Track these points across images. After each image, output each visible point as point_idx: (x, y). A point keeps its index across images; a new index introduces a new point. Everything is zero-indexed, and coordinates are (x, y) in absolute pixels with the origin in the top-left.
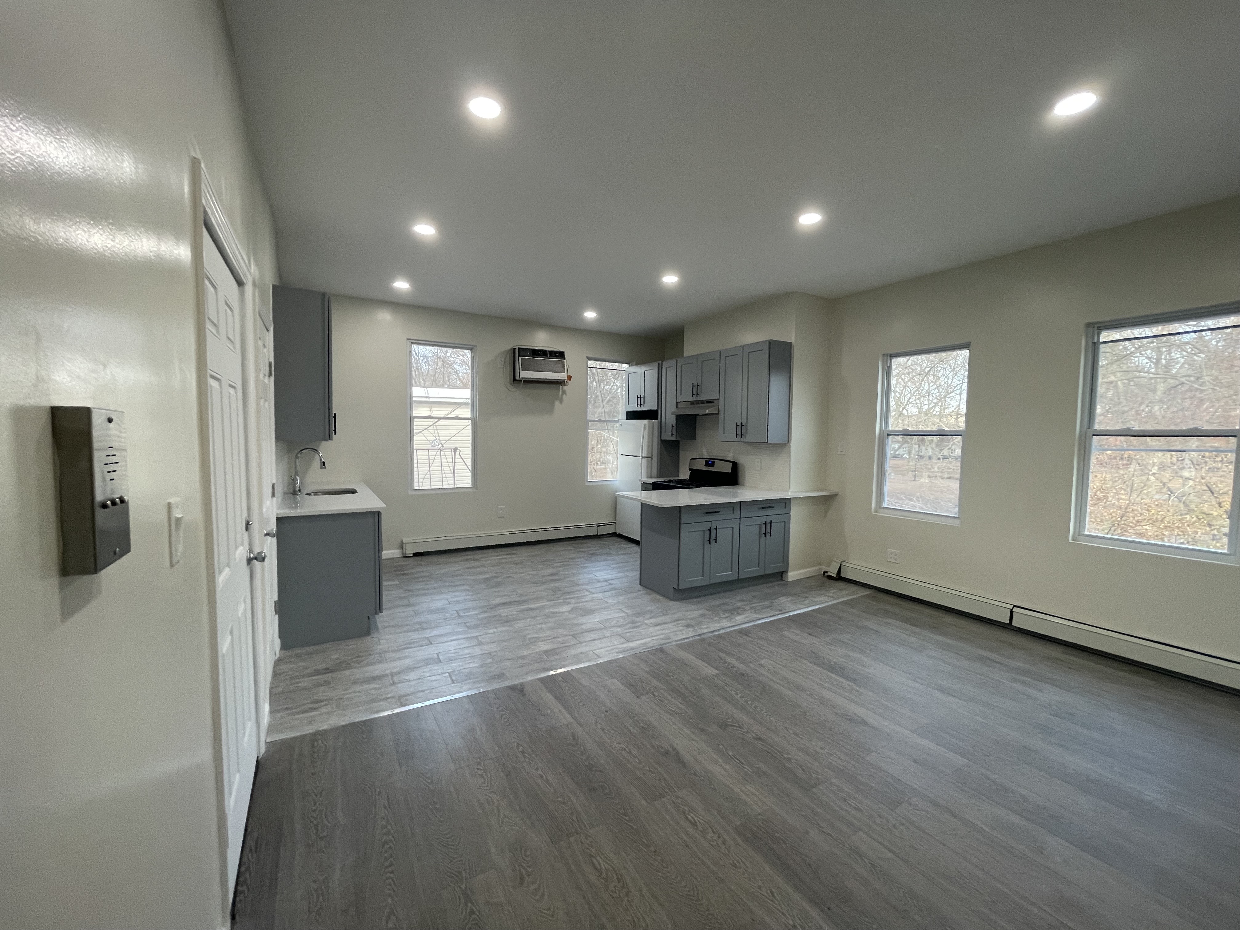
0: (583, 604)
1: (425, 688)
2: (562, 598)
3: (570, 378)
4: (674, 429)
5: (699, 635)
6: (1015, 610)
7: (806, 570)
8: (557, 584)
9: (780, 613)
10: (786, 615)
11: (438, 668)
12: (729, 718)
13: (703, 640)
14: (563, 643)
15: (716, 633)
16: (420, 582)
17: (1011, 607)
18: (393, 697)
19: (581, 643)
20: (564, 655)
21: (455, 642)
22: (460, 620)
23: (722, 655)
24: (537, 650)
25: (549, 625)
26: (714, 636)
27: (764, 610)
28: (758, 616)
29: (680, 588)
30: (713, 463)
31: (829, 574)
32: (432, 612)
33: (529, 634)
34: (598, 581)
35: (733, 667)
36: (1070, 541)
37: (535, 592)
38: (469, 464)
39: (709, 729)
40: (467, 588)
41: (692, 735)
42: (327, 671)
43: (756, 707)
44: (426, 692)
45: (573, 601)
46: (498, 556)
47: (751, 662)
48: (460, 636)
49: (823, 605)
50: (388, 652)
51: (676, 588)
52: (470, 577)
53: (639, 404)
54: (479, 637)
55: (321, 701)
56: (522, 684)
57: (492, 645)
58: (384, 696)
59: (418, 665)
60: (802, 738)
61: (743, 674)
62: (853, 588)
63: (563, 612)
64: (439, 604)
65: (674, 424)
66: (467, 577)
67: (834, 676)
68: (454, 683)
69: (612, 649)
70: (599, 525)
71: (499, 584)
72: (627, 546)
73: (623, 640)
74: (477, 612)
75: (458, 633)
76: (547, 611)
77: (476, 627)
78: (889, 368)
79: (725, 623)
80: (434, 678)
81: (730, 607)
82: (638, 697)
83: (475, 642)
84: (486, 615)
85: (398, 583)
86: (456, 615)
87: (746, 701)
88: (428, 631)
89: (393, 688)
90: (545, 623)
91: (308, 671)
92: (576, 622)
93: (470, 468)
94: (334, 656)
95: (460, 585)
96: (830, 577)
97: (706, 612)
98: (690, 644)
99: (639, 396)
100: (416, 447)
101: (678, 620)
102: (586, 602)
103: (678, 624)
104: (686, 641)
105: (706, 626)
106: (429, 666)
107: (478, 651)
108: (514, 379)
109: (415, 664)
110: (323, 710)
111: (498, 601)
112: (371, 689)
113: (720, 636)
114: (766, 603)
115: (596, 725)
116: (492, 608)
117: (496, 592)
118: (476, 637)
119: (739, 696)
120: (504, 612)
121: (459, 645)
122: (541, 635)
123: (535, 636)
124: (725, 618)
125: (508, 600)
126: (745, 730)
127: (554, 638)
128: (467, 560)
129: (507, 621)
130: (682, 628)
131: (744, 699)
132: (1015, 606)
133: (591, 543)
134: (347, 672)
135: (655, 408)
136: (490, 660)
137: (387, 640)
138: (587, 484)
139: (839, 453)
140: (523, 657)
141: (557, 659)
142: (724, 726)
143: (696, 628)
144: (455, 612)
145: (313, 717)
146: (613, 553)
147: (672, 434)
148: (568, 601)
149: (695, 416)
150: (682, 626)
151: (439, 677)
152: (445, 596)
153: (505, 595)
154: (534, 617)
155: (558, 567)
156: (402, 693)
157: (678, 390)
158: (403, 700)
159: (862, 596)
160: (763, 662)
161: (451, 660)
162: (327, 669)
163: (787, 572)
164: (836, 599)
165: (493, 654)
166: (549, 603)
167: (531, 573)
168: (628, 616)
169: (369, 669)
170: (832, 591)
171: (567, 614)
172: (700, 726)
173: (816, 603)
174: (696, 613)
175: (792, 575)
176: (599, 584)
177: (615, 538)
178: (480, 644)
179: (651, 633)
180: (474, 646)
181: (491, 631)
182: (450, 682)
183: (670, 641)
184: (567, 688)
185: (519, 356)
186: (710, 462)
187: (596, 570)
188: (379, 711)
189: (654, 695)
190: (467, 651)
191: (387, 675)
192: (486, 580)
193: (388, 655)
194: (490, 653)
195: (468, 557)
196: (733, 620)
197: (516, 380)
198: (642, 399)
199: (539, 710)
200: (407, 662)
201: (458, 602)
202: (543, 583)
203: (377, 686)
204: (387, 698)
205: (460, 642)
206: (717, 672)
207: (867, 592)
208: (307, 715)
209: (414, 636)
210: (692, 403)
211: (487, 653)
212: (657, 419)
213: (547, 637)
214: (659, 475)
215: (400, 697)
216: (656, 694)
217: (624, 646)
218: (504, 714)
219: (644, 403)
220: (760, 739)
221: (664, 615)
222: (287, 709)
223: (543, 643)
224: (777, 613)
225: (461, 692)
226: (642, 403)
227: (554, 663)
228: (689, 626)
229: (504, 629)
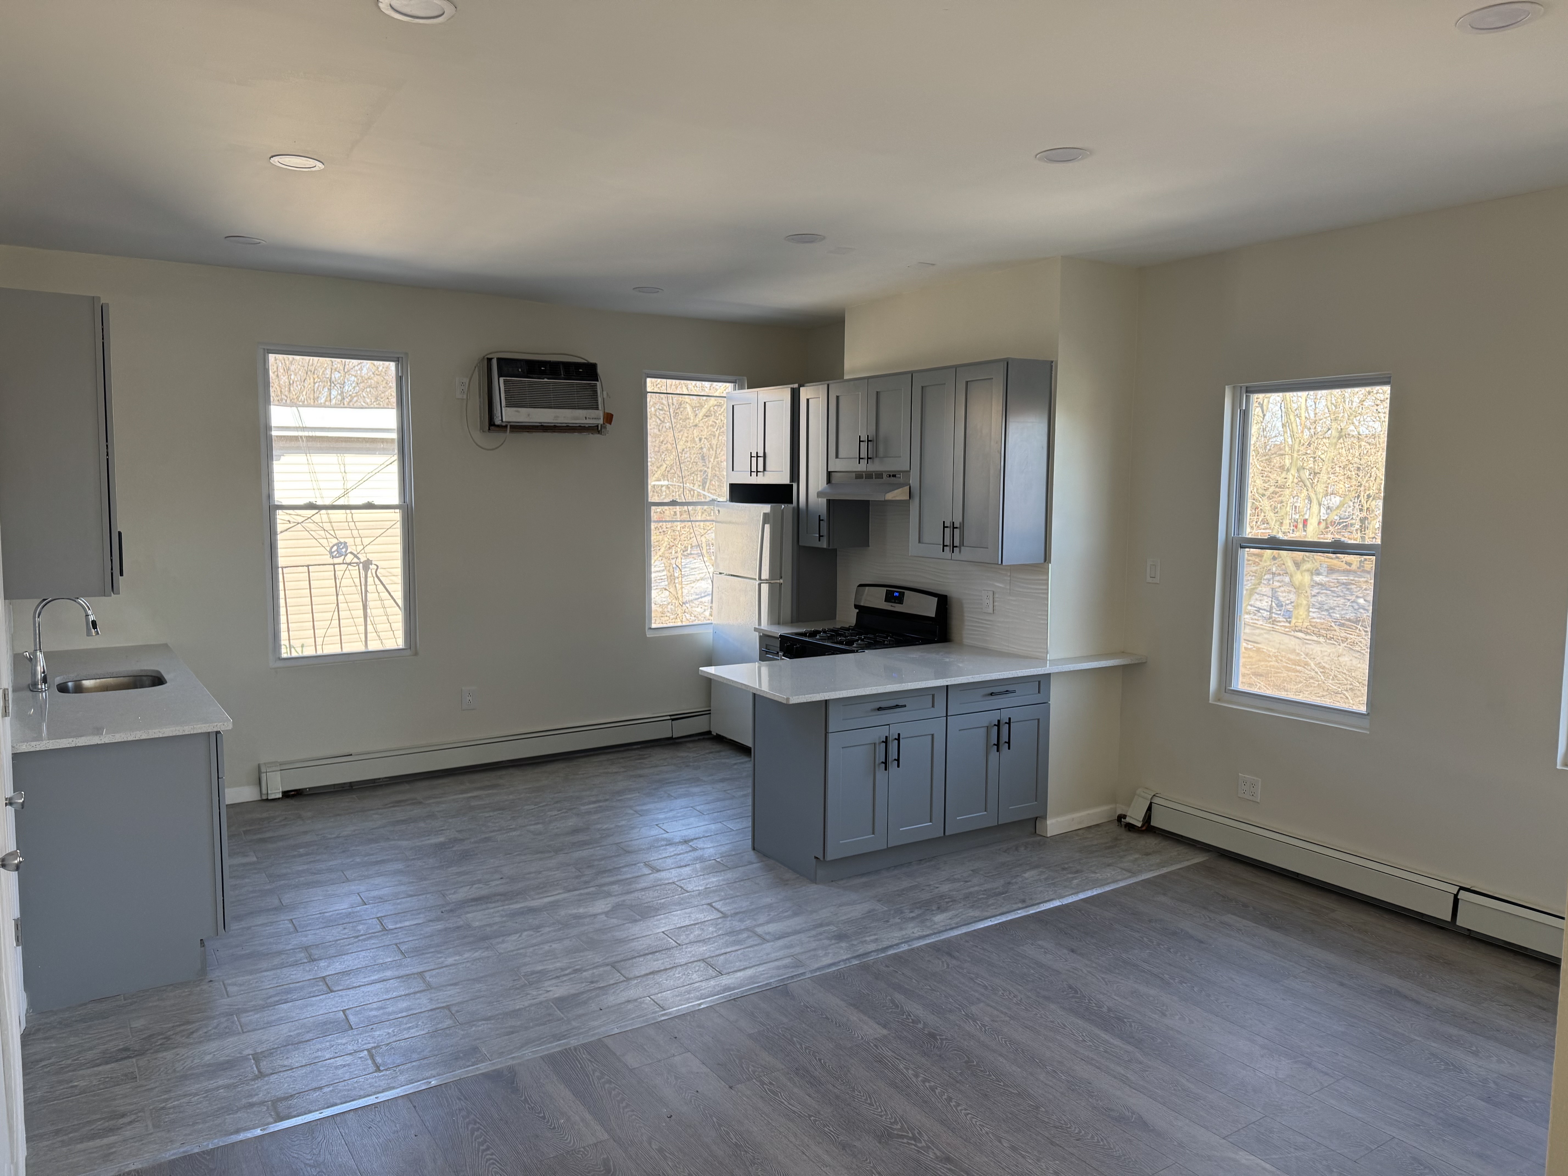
0: (636, 894)
1: (323, 1083)
2: (592, 884)
3: (609, 418)
4: (824, 525)
5: (859, 956)
6: (1463, 895)
7: (1083, 813)
8: (585, 853)
9: (1020, 905)
10: (1032, 911)
11: (344, 1041)
12: (896, 1122)
13: (865, 968)
14: (592, 982)
15: (891, 952)
16: (301, 856)
17: (1455, 890)
18: (262, 1103)
19: (628, 979)
20: (593, 1006)
21: (378, 985)
22: (388, 940)
23: (899, 997)
24: (542, 998)
25: (567, 943)
26: (889, 957)
27: (991, 901)
28: (977, 913)
29: (829, 857)
30: (902, 594)
31: (1128, 820)
32: (329, 923)
33: (525, 964)
34: (670, 843)
35: (916, 1021)
36: (1559, 767)
37: (540, 872)
38: (399, 595)
39: (857, 1144)
40: (400, 866)
41: (826, 1157)
42: (126, 1053)
43: (950, 1099)
44: (326, 1090)
45: (616, 887)
46: (463, 792)
47: (951, 1011)
48: (388, 974)
49: (1107, 888)
50: (246, 1011)
51: (821, 857)
52: (404, 843)
53: (754, 469)
54: (427, 975)
55: (123, 1115)
56: (511, 1069)
57: (452, 991)
58: (244, 1101)
59: (308, 1036)
60: (1023, 1157)
61: (932, 1036)
62: (1175, 851)
63: (595, 915)
64: (342, 906)
65: (824, 516)
66: (399, 843)
67: (1104, 1035)
68: (380, 1071)
69: (689, 992)
70: (675, 718)
71: (465, 856)
72: (732, 761)
73: (711, 972)
74: (420, 921)
75: (384, 967)
76: (563, 913)
77: (418, 952)
78: (1245, 415)
79: (913, 930)
80: (339, 1061)
81: (925, 896)
82: (731, 1087)
83: (417, 985)
84: (439, 926)
85: (255, 859)
86: (379, 928)
87: (933, 1089)
88: (323, 964)
89: (259, 1083)
90: (560, 940)
91: (90, 1055)
92: (618, 934)
93: (400, 604)
94: (138, 1024)
95: (383, 862)
96: (1130, 827)
97: (880, 908)
98: (839, 977)
99: (754, 454)
100: (281, 561)
101: (821, 925)
102: (643, 889)
103: (821, 934)
104: (834, 969)
105: (873, 938)
106: (329, 1038)
107: (424, 1002)
108: (491, 423)
109: (298, 1034)
110: (128, 1133)
111: (463, 893)
112: (218, 1088)
113: (898, 959)
114: (999, 884)
115: (650, 1144)
116: (451, 911)
117: (459, 874)
118: (421, 974)
119: (920, 1079)
120: (476, 917)
121: (387, 991)
122: (551, 967)
123: (539, 968)
124: (913, 918)
125: (485, 892)
126: (924, 1144)
127: (576, 971)
128: (399, 803)
129: (483, 939)
130: (827, 942)
131: (927, 1084)
132: (1461, 888)
133: (659, 756)
134: (169, 1055)
135: (786, 480)
136: (449, 1022)
137: (241, 985)
138: (649, 634)
139: (1149, 580)
140: (515, 1013)
141: (580, 1016)
142: (885, 1136)
143: (855, 943)
144: (375, 921)
145: (110, 1146)
146: (705, 779)
147: (820, 536)
148: (606, 888)
149: (866, 503)
150: (828, 938)
151: (349, 1059)
152: (354, 887)
153: (479, 881)
154: (537, 928)
155: (589, 813)
156: (280, 1094)
157: (834, 447)
158: (281, 1106)
159: (1188, 867)
160: (974, 1009)
161: (372, 1024)
162: (126, 1049)
163: (1044, 817)
164: (1134, 874)
165: (454, 1009)
166: (566, 895)
167: (532, 828)
168: (725, 916)
169: (213, 1046)
170: (1131, 858)
171: (603, 917)
172: (841, 1138)
173: (1096, 883)
174: (858, 910)
175: (1054, 825)
176: (671, 850)
177: (708, 744)
178: (429, 987)
179: (768, 954)
180: (415, 993)
181: (450, 961)
182: (372, 1068)
183: (801, 971)
184: (597, 1074)
185: (500, 375)
186: (896, 594)
187: (666, 818)
188: (237, 1131)
189: (763, 1083)
190: (403, 1005)
191: (245, 1058)
192: (441, 846)
193: (245, 1018)
194: (448, 1007)
195: (400, 797)
196: (928, 924)
197: (494, 425)
198: (761, 460)
199: (544, 1118)
200: (285, 1030)
201: (382, 900)
202: (557, 851)
203: (227, 1081)
204: (252, 1105)
205: (389, 984)
206: (885, 1032)
207: (1199, 858)
208: (98, 1142)
209: (299, 974)
210: (859, 475)
211: (443, 1007)
212: (791, 502)
213: (562, 969)
214: (796, 619)
215: (276, 1101)
216: (766, 1080)
217: (712, 983)
218: (478, 1129)
219: (764, 469)
220: (948, 1160)
221: (795, 914)
222: (57, 1132)
223: (554, 981)
224: (1015, 906)
225: (394, 1088)
226: (761, 468)
227: (574, 1024)
228: (840, 937)
229: (477, 954)
